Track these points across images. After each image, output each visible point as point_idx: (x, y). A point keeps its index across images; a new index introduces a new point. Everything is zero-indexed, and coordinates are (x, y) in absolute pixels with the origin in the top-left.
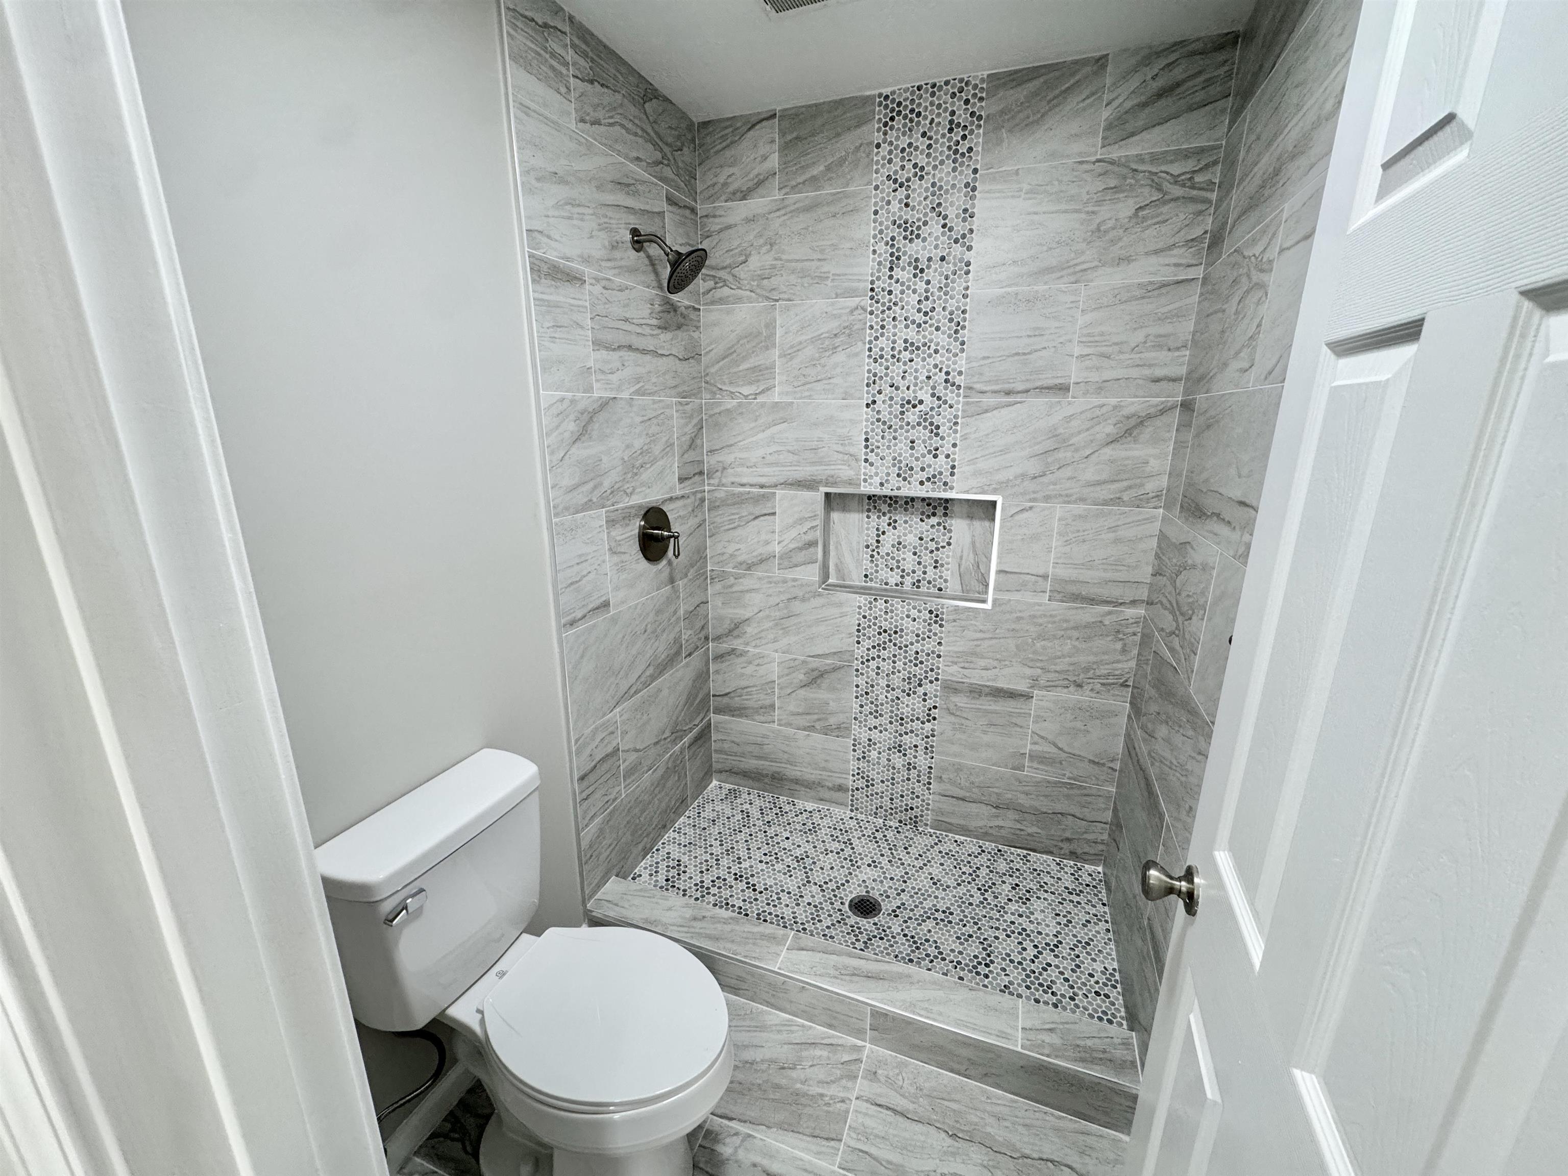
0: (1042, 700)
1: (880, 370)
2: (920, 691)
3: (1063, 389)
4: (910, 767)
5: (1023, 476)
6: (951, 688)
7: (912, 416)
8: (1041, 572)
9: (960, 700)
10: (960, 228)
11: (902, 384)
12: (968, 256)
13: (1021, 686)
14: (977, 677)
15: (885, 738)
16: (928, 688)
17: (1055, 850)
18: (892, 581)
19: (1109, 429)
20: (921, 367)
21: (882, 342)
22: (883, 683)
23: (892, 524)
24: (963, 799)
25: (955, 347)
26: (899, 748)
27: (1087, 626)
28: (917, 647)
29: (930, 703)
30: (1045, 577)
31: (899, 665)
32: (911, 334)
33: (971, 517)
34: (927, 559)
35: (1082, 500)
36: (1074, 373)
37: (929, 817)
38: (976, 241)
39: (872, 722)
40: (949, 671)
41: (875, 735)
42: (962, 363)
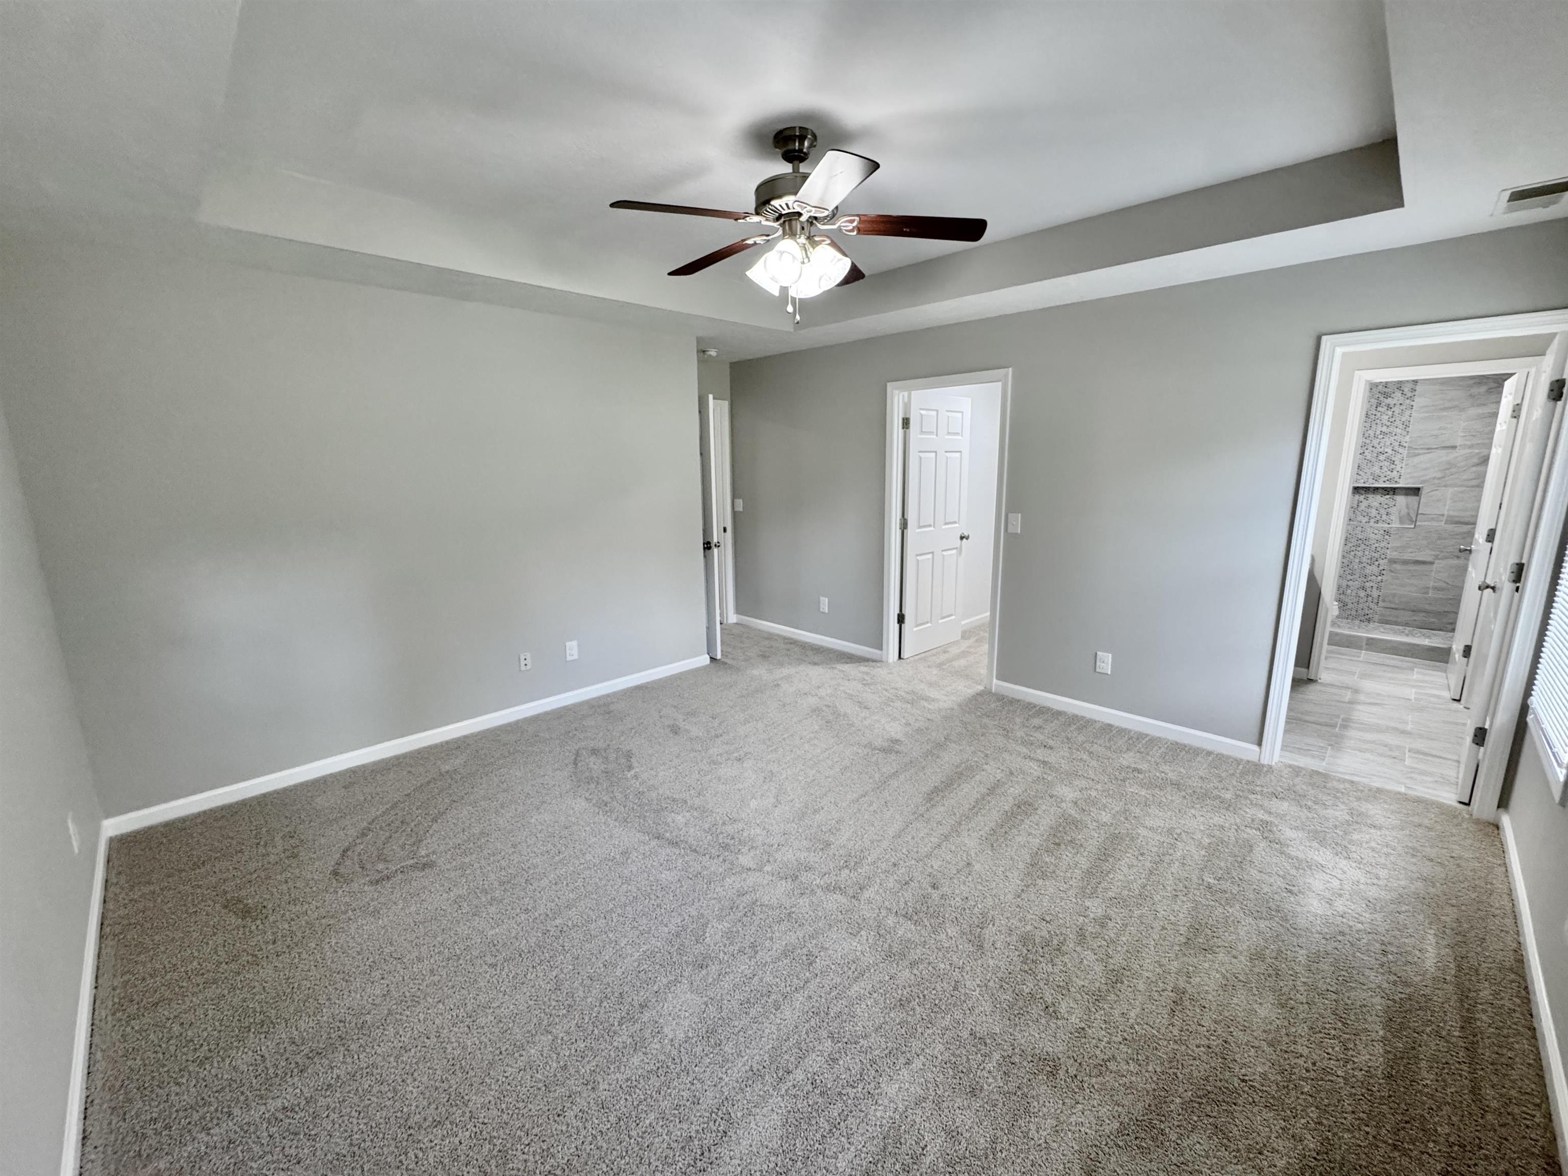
0: (1439, 564)
1: (1368, 441)
2: (1377, 563)
3: (1454, 447)
4: (1368, 596)
5: (1434, 478)
6: (1393, 561)
7: (1382, 457)
8: (1441, 513)
9: (1398, 567)
10: (1409, 394)
11: (1378, 447)
12: (1412, 403)
13: (1429, 559)
14: (1406, 556)
15: (1357, 584)
16: (1381, 562)
17: (1445, 629)
18: (1364, 521)
19: (1475, 460)
20: (1388, 441)
21: (1370, 432)
22: (1357, 561)
23: (1366, 499)
24: (1396, 609)
25: (1404, 433)
26: (1363, 588)
27: (1465, 533)
28: (1377, 545)
29: (1381, 568)
30: (1443, 515)
31: (1367, 553)
32: (1384, 429)
33: (1407, 494)
34: (1383, 512)
35: (1461, 486)
36: (1459, 442)
37: (1377, 617)
38: (1416, 399)
39: (1349, 577)
40: (1391, 554)
41: (1350, 583)
42: (1407, 438)
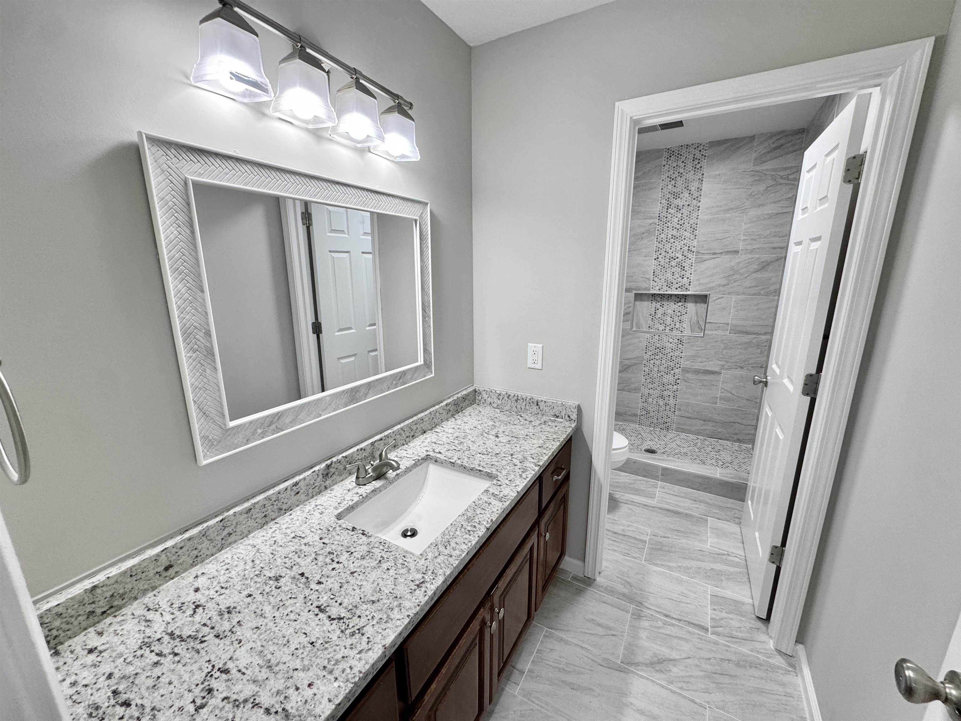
0: (725, 374)
1: (661, 246)
2: (673, 372)
3: (737, 252)
4: (666, 405)
5: (719, 285)
6: (686, 371)
7: (673, 263)
8: (726, 322)
9: (690, 376)
10: (696, 195)
11: (670, 251)
12: (699, 204)
13: (717, 369)
14: (697, 366)
15: (656, 393)
16: (676, 371)
17: (730, 439)
18: (661, 329)
19: (755, 267)
20: (678, 245)
21: (663, 236)
22: (656, 369)
23: (662, 306)
24: (690, 418)
25: (692, 237)
26: (662, 397)
27: (746, 343)
28: (672, 354)
29: (676, 377)
30: (728, 324)
31: (664, 362)
32: (675, 232)
33: (696, 302)
34: (676, 319)
35: (744, 294)
36: (741, 246)
37: (674, 426)
38: (703, 200)
39: (650, 386)
40: (685, 363)
41: (651, 391)
42: (695, 243)
